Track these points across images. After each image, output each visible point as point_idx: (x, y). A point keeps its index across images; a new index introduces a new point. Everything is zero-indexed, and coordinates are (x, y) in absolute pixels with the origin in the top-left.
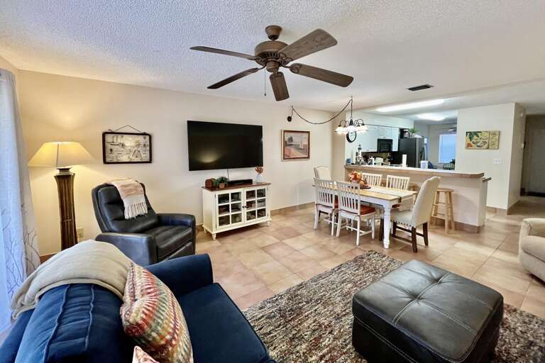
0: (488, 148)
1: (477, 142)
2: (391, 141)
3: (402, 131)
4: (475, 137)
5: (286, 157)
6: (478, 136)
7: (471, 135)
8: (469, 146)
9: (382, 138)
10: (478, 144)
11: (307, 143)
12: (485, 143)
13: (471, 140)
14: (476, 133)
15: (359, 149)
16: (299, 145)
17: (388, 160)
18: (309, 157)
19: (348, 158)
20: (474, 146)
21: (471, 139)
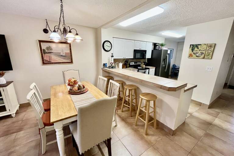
0: (204, 58)
1: (197, 53)
2: (145, 51)
3: (155, 45)
4: (196, 49)
5: (44, 62)
6: (198, 48)
7: (193, 47)
8: (190, 56)
9: (138, 49)
10: (197, 55)
11: (69, 52)
12: (202, 53)
13: (192, 52)
14: (197, 46)
15: (112, 56)
16: (60, 53)
17: (143, 63)
18: (72, 62)
19: (105, 63)
20: (194, 56)
21: (193, 50)
